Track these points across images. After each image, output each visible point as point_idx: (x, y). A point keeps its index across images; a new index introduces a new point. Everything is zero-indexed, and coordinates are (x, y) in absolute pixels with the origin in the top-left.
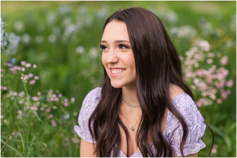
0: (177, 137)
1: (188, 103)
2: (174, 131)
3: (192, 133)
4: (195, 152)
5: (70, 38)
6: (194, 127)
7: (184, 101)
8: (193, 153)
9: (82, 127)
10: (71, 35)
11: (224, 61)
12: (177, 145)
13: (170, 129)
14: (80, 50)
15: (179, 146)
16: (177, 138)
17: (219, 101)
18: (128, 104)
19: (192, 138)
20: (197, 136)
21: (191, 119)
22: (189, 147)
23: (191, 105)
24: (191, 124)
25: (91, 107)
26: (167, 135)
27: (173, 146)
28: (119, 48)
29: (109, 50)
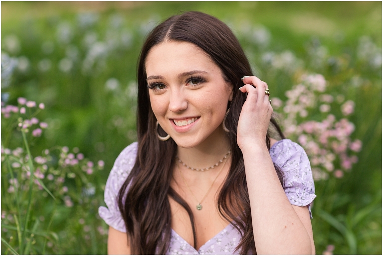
5: (95, 66)
10: (98, 60)
11: (348, 108)
14: (112, 85)
17: (339, 174)
18: (190, 168)
28: (186, 85)
29: (167, 89)
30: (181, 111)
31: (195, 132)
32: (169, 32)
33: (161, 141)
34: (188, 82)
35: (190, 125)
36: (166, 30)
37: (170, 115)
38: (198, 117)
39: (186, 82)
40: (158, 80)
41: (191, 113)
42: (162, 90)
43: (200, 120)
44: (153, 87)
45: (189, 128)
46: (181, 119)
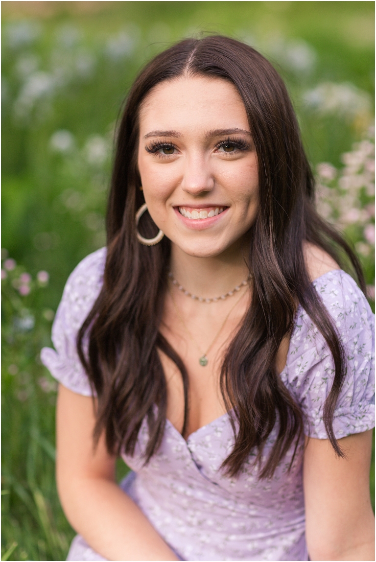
0: (318, 387)
1: (347, 298)
2: (310, 372)
3: (357, 376)
4: (365, 429)
5: (34, 111)
6: (363, 360)
7: (336, 292)
8: (358, 430)
9: (62, 351)
10: (40, 101)
12: (317, 410)
13: (299, 366)
14: (62, 142)
15: (321, 413)
16: (316, 391)
18: (190, 295)
19: (358, 390)
20: (370, 385)
21: (355, 340)
22: (349, 416)
23: (356, 303)
24: (356, 352)
26: (291, 381)
27: (306, 411)
28: (215, 151)
29: (179, 155)
30: (203, 193)
31: (219, 231)
32: (190, 60)
33: (142, 245)
34: (219, 147)
35: (213, 219)
36: (185, 58)
37: (179, 198)
38: (225, 208)
39: (216, 146)
40: (167, 139)
41: (215, 200)
42: (172, 156)
43: (229, 212)
44: (155, 149)
45: (210, 223)
46: (199, 207)
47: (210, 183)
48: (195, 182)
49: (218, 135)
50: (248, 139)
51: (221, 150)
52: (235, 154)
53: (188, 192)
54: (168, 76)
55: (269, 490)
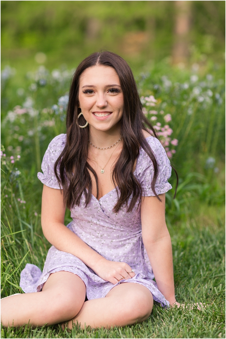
0: (148, 176)
1: (157, 144)
2: (145, 171)
3: (162, 172)
4: (164, 192)
6: (163, 167)
7: (153, 142)
8: (162, 193)
9: (46, 173)
12: (148, 185)
13: (141, 169)
15: (150, 186)
16: (148, 178)
18: (97, 148)
19: (162, 177)
20: (166, 176)
21: (161, 159)
22: (159, 187)
23: (160, 147)
24: (161, 164)
25: (57, 151)
26: (137, 175)
27: (143, 187)
28: (107, 93)
29: (95, 94)
30: (104, 107)
31: (109, 121)
34: (109, 91)
35: (107, 117)
36: (97, 59)
37: (95, 109)
38: (111, 113)
40: (91, 88)
41: (108, 109)
42: (92, 94)
43: (112, 114)
44: (86, 92)
45: (106, 118)
46: (102, 113)
47: (106, 104)
48: (101, 103)
49: (109, 87)
50: (119, 88)
51: (110, 92)
52: (115, 94)
53: (98, 107)
54: (91, 66)
55: (129, 218)
